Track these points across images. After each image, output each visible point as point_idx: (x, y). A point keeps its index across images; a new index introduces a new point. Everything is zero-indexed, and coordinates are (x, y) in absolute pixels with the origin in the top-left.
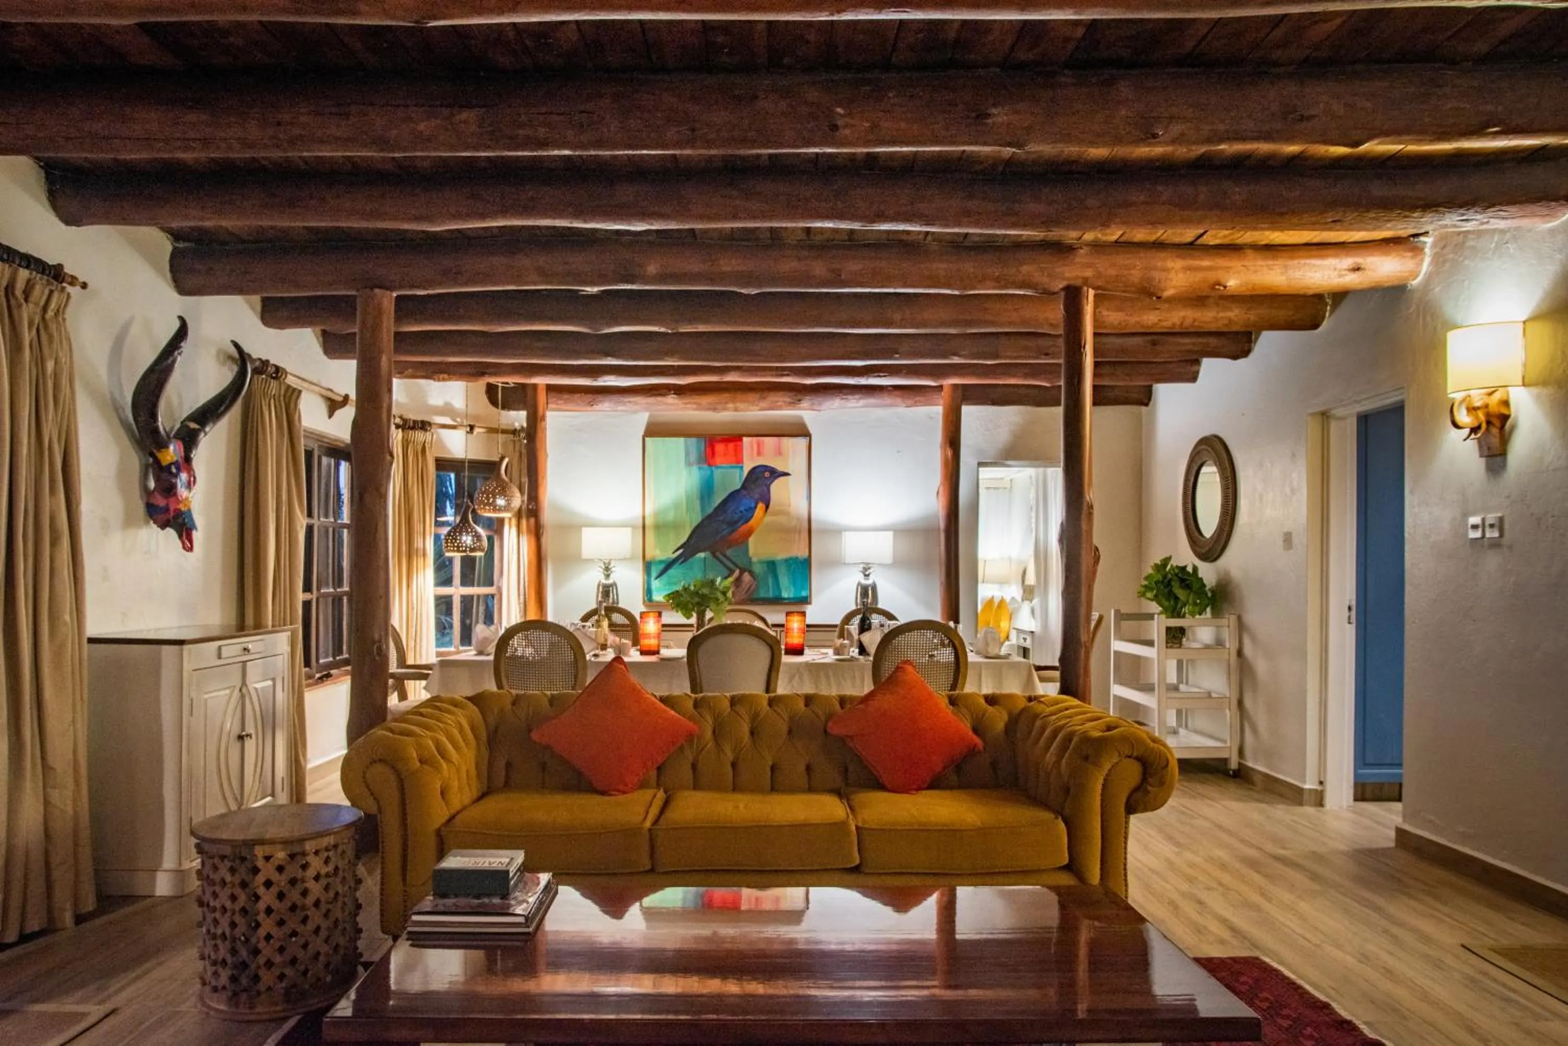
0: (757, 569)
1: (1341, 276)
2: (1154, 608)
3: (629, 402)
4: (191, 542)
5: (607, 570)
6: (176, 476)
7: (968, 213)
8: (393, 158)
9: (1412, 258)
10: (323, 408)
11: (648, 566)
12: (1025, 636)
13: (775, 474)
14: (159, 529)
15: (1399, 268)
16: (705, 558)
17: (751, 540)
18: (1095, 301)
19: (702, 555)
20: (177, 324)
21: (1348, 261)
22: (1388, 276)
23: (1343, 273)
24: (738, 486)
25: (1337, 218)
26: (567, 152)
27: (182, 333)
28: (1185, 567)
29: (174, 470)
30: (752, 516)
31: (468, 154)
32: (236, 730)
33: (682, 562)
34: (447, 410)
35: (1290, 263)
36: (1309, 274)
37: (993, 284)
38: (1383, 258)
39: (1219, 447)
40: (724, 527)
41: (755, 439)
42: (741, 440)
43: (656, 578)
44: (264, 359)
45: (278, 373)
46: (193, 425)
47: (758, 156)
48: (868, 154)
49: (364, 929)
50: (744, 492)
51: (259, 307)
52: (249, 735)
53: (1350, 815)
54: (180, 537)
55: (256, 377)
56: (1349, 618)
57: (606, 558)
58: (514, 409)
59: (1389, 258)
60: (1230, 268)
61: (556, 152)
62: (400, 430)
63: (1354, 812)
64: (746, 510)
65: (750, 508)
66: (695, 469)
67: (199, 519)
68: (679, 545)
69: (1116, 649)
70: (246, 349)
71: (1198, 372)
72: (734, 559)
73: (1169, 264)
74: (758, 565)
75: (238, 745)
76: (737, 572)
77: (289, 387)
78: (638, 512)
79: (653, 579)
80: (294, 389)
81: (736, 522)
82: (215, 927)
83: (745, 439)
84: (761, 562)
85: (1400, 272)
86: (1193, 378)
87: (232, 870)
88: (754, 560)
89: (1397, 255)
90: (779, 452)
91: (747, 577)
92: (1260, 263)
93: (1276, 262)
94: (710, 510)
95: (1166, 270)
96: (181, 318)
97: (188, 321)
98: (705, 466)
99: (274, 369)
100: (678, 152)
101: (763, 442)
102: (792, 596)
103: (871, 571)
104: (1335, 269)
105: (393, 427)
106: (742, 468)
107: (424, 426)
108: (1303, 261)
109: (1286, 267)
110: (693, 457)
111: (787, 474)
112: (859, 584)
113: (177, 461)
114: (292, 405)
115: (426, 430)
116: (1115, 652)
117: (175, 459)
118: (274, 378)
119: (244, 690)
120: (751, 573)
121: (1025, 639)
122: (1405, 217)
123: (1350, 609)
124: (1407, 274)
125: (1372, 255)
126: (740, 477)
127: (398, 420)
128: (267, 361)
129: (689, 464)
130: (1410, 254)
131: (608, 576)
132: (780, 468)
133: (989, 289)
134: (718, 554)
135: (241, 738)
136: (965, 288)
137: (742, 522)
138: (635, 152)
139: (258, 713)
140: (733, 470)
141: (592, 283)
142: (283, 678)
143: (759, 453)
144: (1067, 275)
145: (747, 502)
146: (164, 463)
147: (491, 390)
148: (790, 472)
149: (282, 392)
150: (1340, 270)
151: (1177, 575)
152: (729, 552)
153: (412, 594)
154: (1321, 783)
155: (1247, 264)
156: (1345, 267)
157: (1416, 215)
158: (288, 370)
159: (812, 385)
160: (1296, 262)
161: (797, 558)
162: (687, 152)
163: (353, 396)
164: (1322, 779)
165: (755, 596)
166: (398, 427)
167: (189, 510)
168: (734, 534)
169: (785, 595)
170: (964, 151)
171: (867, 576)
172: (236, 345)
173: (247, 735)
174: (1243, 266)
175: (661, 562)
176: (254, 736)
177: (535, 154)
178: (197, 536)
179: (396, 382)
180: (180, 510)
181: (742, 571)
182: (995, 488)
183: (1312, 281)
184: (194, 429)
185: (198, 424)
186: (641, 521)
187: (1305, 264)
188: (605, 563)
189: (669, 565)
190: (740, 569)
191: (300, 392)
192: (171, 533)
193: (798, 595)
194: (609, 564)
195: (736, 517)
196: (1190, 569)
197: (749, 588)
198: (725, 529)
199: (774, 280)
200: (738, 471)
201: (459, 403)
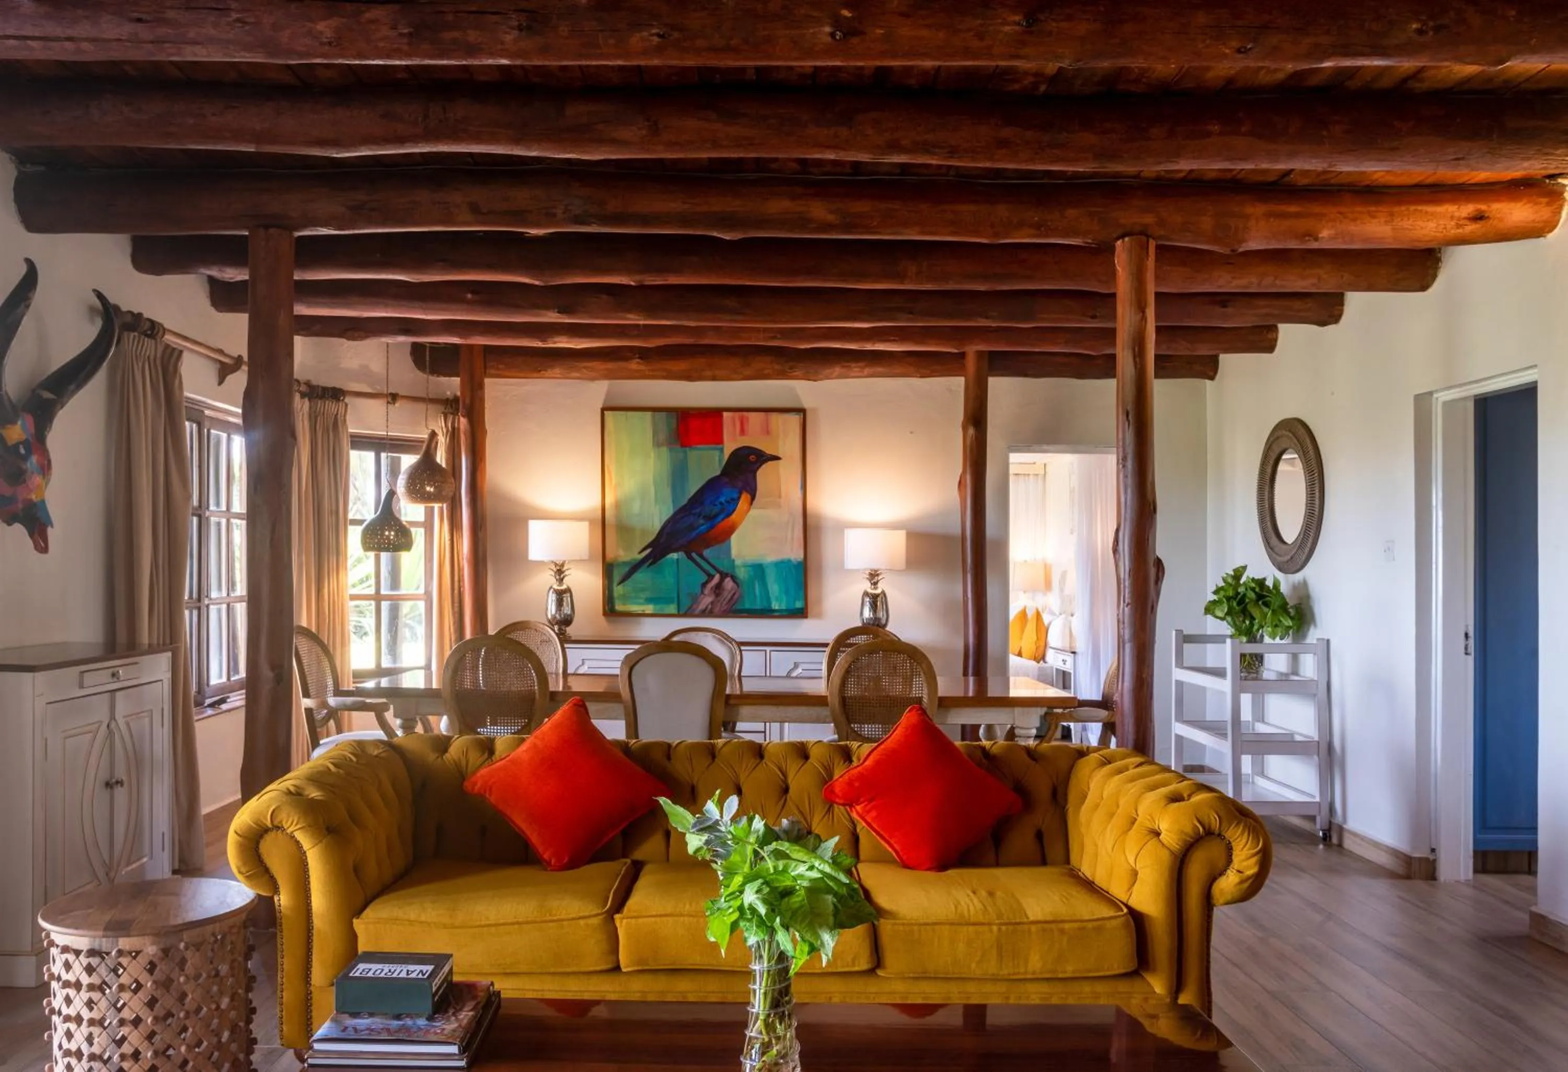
0: (741, 574)
1: (1458, 226)
2: (1225, 628)
3: (585, 368)
4: (46, 541)
5: (560, 572)
6: (25, 458)
7: (1003, 144)
8: (288, 67)
9: (1548, 204)
10: (209, 372)
11: (608, 569)
12: (1066, 658)
13: (762, 458)
14: (5, 525)
15: (1532, 217)
16: (678, 560)
17: (734, 538)
18: (1157, 254)
19: (674, 556)
20: (23, 269)
21: (1468, 209)
22: (1517, 227)
23: (1461, 223)
24: (718, 473)
25: (1461, 156)
26: (505, 62)
27: (30, 280)
28: (1264, 579)
29: (22, 451)
30: (734, 510)
31: (381, 62)
32: (103, 775)
33: (651, 564)
34: (364, 374)
35: (1396, 209)
36: (1420, 223)
37: (1033, 231)
38: (1512, 205)
39: (1301, 431)
40: (701, 521)
41: (737, 414)
42: (722, 416)
43: (619, 584)
44: (136, 312)
45: (153, 330)
46: (47, 395)
47: (743, 69)
48: (879, 69)
49: (259, 1039)
50: (726, 480)
51: (129, 250)
52: (120, 783)
53: (1468, 891)
54: (31, 535)
55: (126, 334)
56: (1466, 648)
57: (559, 559)
58: (445, 375)
59: (1519, 205)
60: (1323, 215)
61: (490, 62)
62: (306, 400)
63: (1474, 887)
64: (727, 502)
65: (733, 499)
66: (664, 450)
67: (55, 510)
68: (646, 544)
69: (1178, 679)
70: (112, 299)
71: (1276, 340)
72: (712, 561)
73: (1249, 210)
74: (743, 569)
75: (106, 793)
76: (717, 577)
77: (167, 346)
78: (596, 502)
79: (615, 584)
80: (174, 349)
81: (716, 516)
82: (69, 1041)
83: (725, 414)
84: (745, 566)
85: (1533, 221)
86: (1269, 347)
87: (90, 970)
88: (738, 562)
89: (1529, 202)
90: (767, 431)
91: (728, 584)
92: (1359, 209)
93: (1380, 209)
94: (684, 501)
95: (1247, 217)
96: (30, 263)
97: (38, 266)
98: (678, 448)
99: (148, 324)
100: (642, 63)
101: (748, 418)
102: (784, 607)
103: (880, 577)
104: (1452, 218)
105: (297, 397)
106: (722, 450)
107: (336, 394)
108: (1412, 208)
109: (1392, 215)
110: (662, 437)
111: (777, 458)
112: (866, 594)
113: (27, 440)
114: (171, 368)
115: (338, 400)
116: (1176, 681)
117: (24, 437)
118: (147, 336)
119: (113, 725)
120: (734, 579)
121: (1064, 661)
122: (1547, 154)
123: (1466, 635)
124: (1540, 225)
125: (1498, 201)
126: (720, 461)
127: (303, 388)
128: (140, 315)
129: (657, 444)
130: (1544, 200)
131: (561, 581)
132: (769, 451)
133: (1023, 238)
134: (694, 555)
135: (108, 785)
136: (996, 235)
137: (722, 516)
138: (588, 63)
139: (131, 754)
140: (711, 452)
141: (537, 225)
142: (163, 710)
143: (743, 432)
144: (1122, 221)
145: (727, 494)
146: (10, 443)
147: (417, 351)
148: (780, 456)
149: (159, 355)
150: (1459, 219)
151: (1253, 589)
152: (707, 553)
153: (323, 596)
154: (1433, 850)
155: (1343, 209)
156: (1464, 214)
157: (1558, 152)
158: (166, 326)
159: (806, 350)
160: (1403, 208)
161: (789, 561)
162: (656, 62)
163: (246, 358)
164: (1433, 847)
165: (739, 607)
166: (303, 395)
167: (43, 502)
168: (713, 531)
169: (775, 606)
170: (997, 66)
171: (875, 584)
172: (100, 296)
173: (117, 782)
174: (1340, 213)
175: (625, 563)
176: (126, 785)
177: (464, 63)
178: (53, 534)
179: (298, 340)
180: (31, 500)
181: (724, 576)
182: (1024, 475)
183: (1424, 232)
184: (48, 400)
185: (52, 392)
186: (600, 512)
187: (1416, 210)
188: (556, 565)
189: (635, 567)
190: (721, 573)
191: (181, 352)
192: (19, 530)
193: (792, 607)
194: (563, 565)
195: (716, 510)
196: (1269, 583)
197: (732, 597)
198: (703, 525)
199: (761, 223)
200: (717, 453)
201: (377, 365)
